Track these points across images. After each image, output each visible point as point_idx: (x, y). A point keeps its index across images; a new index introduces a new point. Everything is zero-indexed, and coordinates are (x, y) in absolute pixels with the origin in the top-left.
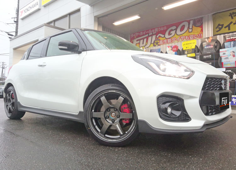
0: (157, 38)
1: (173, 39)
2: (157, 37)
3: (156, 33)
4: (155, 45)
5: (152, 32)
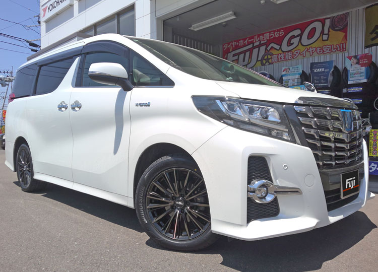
1: (295, 53)
2: (268, 49)
3: (266, 41)
4: (264, 63)
5: (259, 40)
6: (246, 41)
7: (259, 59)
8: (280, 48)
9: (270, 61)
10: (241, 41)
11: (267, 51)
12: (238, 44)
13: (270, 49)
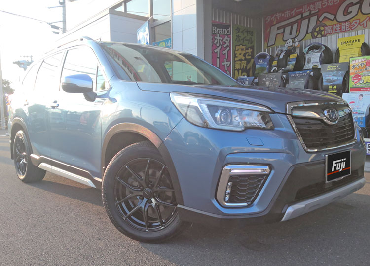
0: (321, 22)
1: (353, 23)
2: (321, 19)
3: (317, 11)
4: (316, 35)
5: (309, 10)
6: (293, 12)
7: (310, 31)
8: (335, 17)
9: (323, 33)
10: (287, 12)
11: (318, 22)
12: (283, 15)
13: (323, 20)
